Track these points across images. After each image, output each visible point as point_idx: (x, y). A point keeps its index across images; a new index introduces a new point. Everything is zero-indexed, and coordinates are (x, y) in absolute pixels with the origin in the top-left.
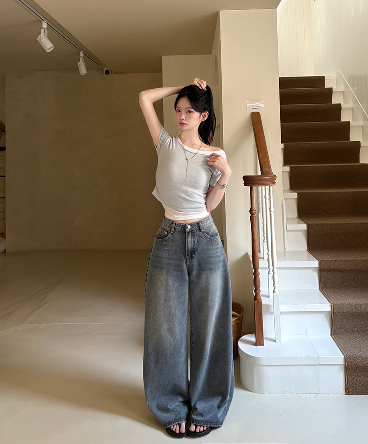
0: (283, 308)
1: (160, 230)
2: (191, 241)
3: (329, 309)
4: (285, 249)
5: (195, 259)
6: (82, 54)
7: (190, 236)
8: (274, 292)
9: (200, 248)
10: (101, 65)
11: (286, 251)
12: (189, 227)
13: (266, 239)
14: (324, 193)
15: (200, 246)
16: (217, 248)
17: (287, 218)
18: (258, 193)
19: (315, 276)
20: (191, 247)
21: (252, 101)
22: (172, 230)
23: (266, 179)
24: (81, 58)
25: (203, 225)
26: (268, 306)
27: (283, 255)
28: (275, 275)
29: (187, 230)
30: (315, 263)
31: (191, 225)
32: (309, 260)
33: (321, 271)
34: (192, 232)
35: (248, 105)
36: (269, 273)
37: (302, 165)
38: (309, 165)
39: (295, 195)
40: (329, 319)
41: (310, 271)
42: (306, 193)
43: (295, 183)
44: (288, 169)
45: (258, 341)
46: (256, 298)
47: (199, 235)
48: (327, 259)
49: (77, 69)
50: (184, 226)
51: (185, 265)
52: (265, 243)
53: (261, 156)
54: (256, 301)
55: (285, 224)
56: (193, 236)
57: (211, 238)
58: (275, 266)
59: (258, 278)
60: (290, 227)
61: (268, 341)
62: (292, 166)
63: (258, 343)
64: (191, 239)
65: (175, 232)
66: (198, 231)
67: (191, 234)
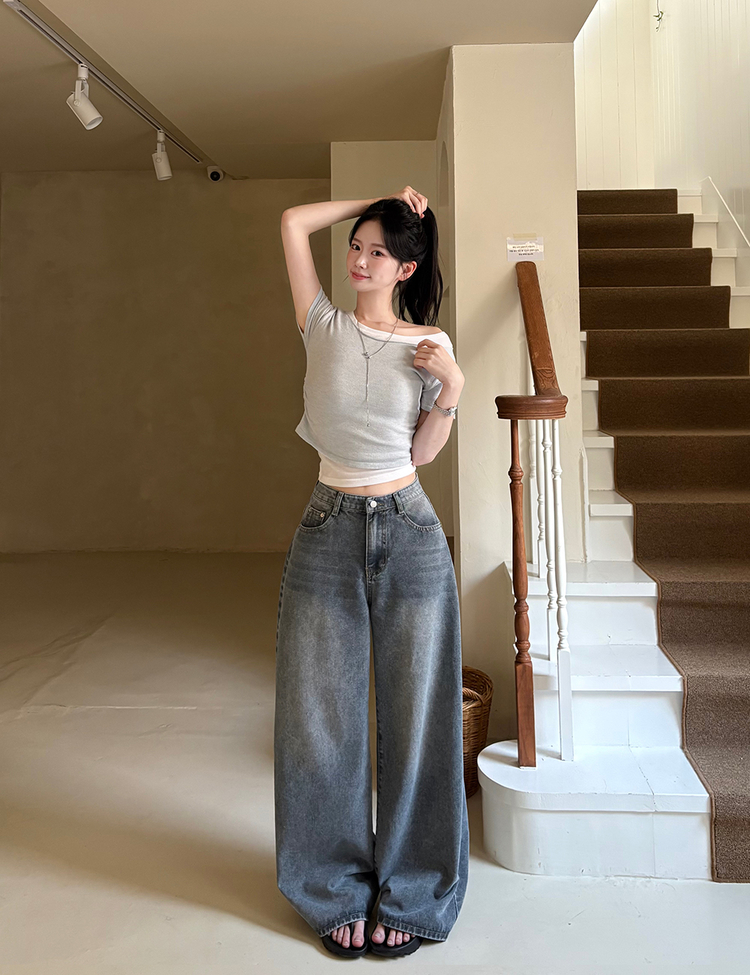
0: (579, 683)
1: (309, 509)
2: (377, 534)
3: (678, 687)
4: (586, 556)
5: (385, 572)
6: (161, 137)
7: (375, 523)
8: (559, 648)
9: (397, 549)
10: (202, 160)
11: (588, 560)
12: (374, 504)
13: (544, 534)
14: (671, 437)
15: (396, 545)
16: (434, 551)
17: (590, 491)
18: (528, 435)
19: (650, 616)
20: (377, 547)
21: (519, 238)
22: (336, 509)
23: (546, 404)
24: (159, 145)
25: (403, 500)
26: (546, 678)
27: (582, 569)
28: (563, 611)
29: (369, 511)
30: (650, 589)
31: (377, 500)
32: (637, 580)
33: (663, 605)
34: (380, 516)
35: (510, 247)
36: (550, 608)
37: (625, 378)
38: (641, 378)
39: (609, 442)
40: (678, 709)
41: (639, 605)
42: (631, 437)
43: (609, 416)
44: (594, 385)
45: (523, 755)
46: (520, 659)
47: (395, 522)
48: (676, 580)
49: (151, 168)
50: (363, 503)
51: (362, 584)
52: (543, 543)
53: (536, 355)
54: (520, 667)
55: (587, 503)
56: (383, 523)
57: (422, 529)
58: (563, 593)
59: (525, 616)
60: (597, 510)
61: (545, 758)
62: (603, 379)
63: (523, 761)
64: (378, 529)
65: (342, 514)
66: (392, 512)
67: (378, 520)
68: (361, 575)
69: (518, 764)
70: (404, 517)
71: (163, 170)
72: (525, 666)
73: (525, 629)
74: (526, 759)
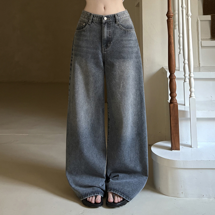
1: (79, 23)
2: (107, 31)
4: (199, 64)
5: (110, 48)
7: (106, 27)
8: (190, 96)
12: (105, 19)
13: (182, 51)
15: (115, 37)
20: (107, 37)
22: (90, 21)
25: (119, 18)
26: (184, 112)
29: (104, 21)
31: (107, 17)
34: (108, 24)
36: (185, 81)
46: (172, 102)
50: (101, 18)
51: (101, 53)
54: (172, 105)
56: (109, 27)
57: (126, 30)
61: (184, 147)
64: (107, 29)
65: (93, 23)
66: (113, 23)
67: (107, 26)
68: (100, 49)
69: (171, 149)
70: (118, 25)
72: (174, 105)
73: (174, 87)
74: (175, 146)
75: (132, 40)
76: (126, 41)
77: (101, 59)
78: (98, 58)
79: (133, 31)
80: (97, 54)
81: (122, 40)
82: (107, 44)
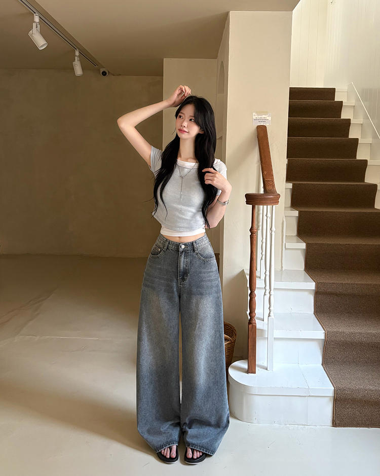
0: (277, 334)
2: (184, 261)
3: (322, 337)
4: (282, 267)
5: (187, 281)
6: (77, 53)
7: (183, 256)
8: (269, 316)
9: (192, 270)
10: (98, 65)
11: (283, 270)
12: (183, 247)
13: (264, 257)
14: (326, 212)
15: (192, 268)
17: (286, 236)
18: (259, 210)
19: (311, 299)
20: (184, 268)
21: (258, 113)
22: (165, 247)
23: (269, 198)
24: (76, 58)
25: (198, 245)
26: (262, 330)
27: (280, 275)
28: (272, 297)
29: (181, 250)
30: (312, 285)
31: (184, 245)
32: (306, 281)
33: (317, 294)
34: (185, 252)
35: (254, 117)
36: (265, 295)
37: (305, 183)
38: (312, 183)
39: (296, 213)
40: (322, 347)
41: (306, 293)
42: (307, 211)
43: (296, 201)
44: (290, 185)
45: (250, 368)
46: (251, 322)
47: (193, 256)
48: (324, 281)
49: (72, 69)
50: (178, 246)
52: (263, 261)
53: (265, 173)
54: (250, 326)
55: (284, 242)
56: (187, 256)
57: (205, 260)
58: (272, 287)
59: (254, 300)
60: (289, 245)
61: (260, 369)
62: (295, 182)
63: (250, 371)
64: (184, 259)
65: (168, 250)
66: (192, 251)
67: (185, 255)
68: (176, 281)
69: (248, 372)
70: (197, 254)
71: (78, 71)
72: (253, 325)
73: (254, 306)
74: (251, 370)
75: (212, 272)
76: (205, 273)
77: (176, 294)
78: (173, 292)
79: (214, 261)
80: (172, 287)
81: (201, 273)
82: (183, 276)
